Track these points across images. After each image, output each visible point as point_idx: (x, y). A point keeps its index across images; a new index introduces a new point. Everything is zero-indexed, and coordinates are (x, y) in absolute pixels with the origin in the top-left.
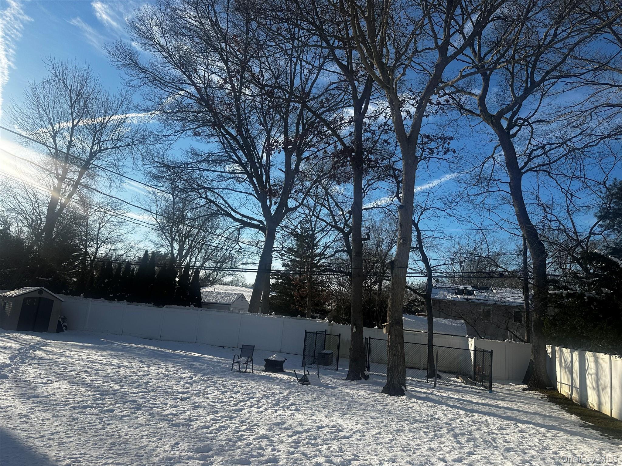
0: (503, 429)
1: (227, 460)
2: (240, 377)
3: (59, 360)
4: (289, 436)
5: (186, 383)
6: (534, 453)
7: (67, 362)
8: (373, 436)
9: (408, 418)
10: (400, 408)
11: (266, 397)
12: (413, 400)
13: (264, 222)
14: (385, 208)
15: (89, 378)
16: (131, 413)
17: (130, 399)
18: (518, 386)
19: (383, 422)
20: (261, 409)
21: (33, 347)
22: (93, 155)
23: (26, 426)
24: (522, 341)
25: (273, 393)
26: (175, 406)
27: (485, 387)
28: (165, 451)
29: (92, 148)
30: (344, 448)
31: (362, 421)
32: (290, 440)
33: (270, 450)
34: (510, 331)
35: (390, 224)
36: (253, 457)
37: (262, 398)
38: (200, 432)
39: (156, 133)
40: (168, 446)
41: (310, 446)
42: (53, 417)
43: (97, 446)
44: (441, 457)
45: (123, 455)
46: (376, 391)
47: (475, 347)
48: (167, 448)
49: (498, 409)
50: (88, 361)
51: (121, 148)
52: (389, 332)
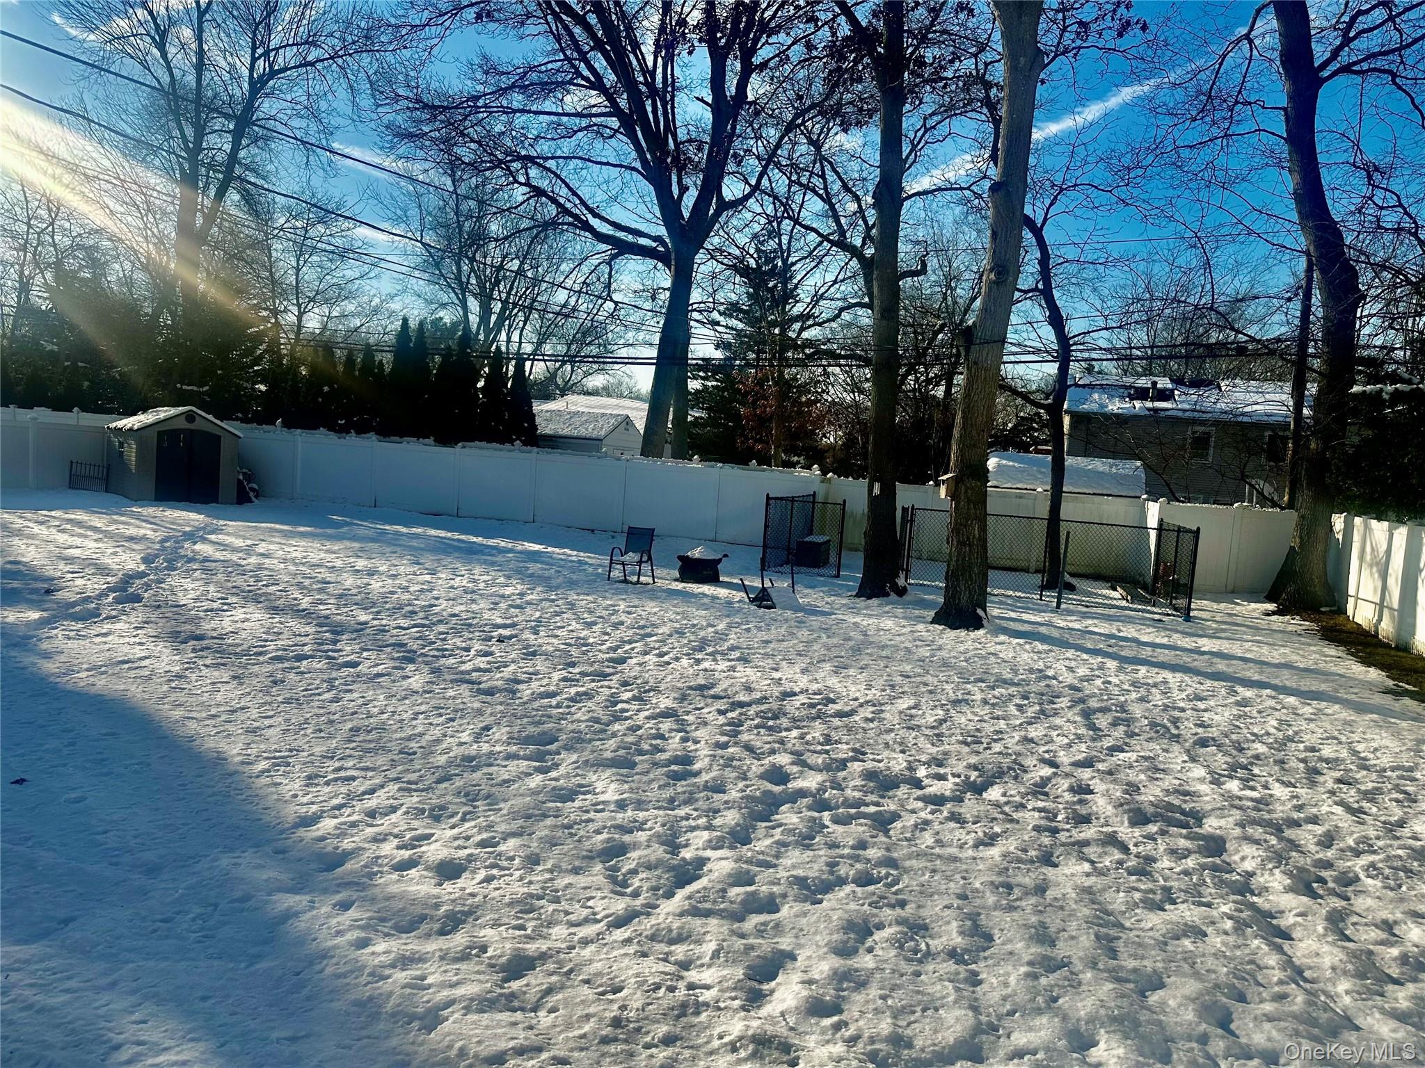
0: (1201, 699)
1: (587, 761)
2: (626, 593)
3: (243, 562)
4: (721, 712)
5: (511, 606)
6: (1261, 748)
7: (260, 567)
8: (901, 712)
9: (985, 677)
10: (968, 655)
11: (677, 632)
12: (1002, 638)
13: (668, 240)
14: (968, 188)
15: (307, 599)
16: (394, 668)
17: (392, 641)
18: (1253, 605)
19: (926, 684)
20: (666, 658)
21: (191, 537)
22: (258, 85)
23: (181, 697)
24: (1274, 505)
25: (694, 626)
26: (487, 654)
27: (1176, 609)
28: (461, 744)
29: (252, 69)
30: (835, 736)
31: (881, 681)
32: (721, 720)
33: (677, 739)
34: (1250, 485)
35: (979, 231)
36: (641, 752)
37: (671, 635)
38: (536, 704)
39: (393, 21)
40: (468, 732)
41: (762, 731)
42: (234, 678)
43: (322, 734)
44: (1047, 756)
45: (374, 751)
46: (920, 619)
47: (1161, 522)
48: (465, 737)
49: (1196, 656)
50: (304, 564)
51: (319, 66)
52: (953, 495)
